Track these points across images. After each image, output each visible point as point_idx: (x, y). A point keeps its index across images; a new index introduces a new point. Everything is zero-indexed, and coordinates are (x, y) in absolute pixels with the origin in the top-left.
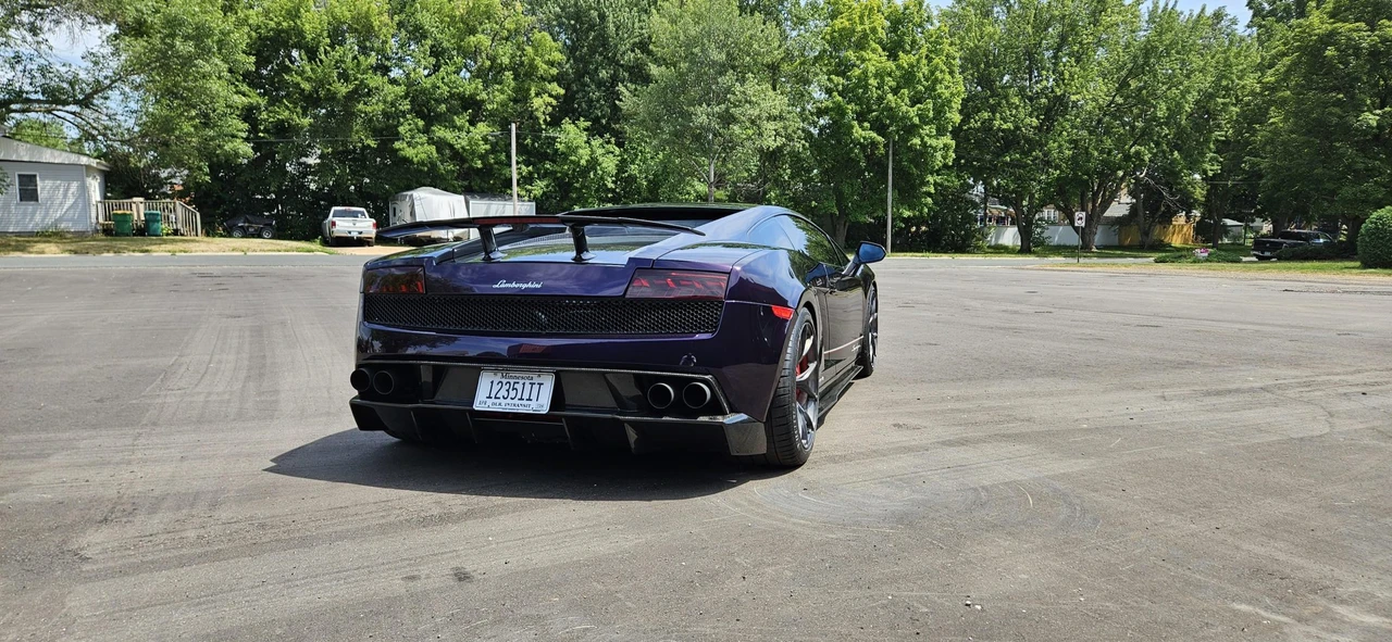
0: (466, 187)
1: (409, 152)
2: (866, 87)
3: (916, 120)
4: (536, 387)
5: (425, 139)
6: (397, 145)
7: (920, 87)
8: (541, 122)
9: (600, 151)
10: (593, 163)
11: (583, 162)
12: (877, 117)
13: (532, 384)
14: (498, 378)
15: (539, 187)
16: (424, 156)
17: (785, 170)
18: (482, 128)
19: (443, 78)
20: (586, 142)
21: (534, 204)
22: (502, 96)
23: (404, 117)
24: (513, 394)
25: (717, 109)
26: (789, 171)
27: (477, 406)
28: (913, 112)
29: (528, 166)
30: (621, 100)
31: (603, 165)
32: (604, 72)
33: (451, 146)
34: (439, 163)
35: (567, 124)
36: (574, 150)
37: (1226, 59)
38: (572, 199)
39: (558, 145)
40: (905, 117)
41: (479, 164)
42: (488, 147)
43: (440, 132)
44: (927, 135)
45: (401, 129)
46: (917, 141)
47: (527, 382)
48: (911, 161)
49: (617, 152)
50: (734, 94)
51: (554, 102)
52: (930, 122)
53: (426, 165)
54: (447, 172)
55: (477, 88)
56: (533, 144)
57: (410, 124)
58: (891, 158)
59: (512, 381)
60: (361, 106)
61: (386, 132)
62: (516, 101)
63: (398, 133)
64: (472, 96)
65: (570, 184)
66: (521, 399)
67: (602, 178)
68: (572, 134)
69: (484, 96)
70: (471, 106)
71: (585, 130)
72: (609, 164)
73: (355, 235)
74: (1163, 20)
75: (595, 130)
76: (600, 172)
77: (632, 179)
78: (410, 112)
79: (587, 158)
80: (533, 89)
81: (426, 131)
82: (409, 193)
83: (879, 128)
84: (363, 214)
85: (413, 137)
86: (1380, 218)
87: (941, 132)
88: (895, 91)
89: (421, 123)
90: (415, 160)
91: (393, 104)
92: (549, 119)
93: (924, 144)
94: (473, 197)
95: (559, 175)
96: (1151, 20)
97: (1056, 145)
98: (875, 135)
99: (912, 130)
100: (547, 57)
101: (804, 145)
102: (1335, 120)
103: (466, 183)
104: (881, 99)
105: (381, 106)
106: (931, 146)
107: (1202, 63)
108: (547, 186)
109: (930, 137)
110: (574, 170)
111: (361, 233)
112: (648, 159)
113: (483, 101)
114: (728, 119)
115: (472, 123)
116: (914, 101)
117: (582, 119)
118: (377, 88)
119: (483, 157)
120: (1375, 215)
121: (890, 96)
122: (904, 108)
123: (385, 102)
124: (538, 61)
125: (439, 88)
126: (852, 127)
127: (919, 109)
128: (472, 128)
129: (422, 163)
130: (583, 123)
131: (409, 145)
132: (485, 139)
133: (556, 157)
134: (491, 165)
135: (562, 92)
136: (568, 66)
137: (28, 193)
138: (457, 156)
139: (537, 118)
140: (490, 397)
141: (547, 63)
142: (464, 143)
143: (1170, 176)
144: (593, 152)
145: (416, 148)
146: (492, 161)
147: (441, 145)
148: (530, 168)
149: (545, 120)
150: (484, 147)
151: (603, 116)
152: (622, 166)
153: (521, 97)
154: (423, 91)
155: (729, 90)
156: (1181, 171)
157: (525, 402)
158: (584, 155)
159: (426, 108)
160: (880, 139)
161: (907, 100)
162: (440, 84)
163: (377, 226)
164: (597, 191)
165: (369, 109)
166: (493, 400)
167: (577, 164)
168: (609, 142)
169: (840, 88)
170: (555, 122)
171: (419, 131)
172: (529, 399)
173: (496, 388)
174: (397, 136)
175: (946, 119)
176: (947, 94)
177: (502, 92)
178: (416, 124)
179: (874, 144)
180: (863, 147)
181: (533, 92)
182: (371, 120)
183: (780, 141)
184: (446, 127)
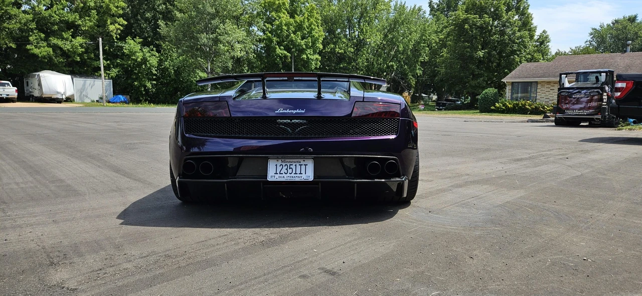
0: (70, 71)
1: (36, 51)
2: (282, 30)
3: (304, 47)
4: (303, 167)
5: (45, 44)
6: (28, 47)
7: (305, 32)
8: (115, 38)
9: (148, 54)
10: (145, 61)
11: (139, 60)
12: (287, 44)
13: (301, 165)
14: (279, 163)
15: (114, 72)
16: (45, 53)
17: (245, 67)
18: (79, 40)
19: (55, 12)
20: (140, 49)
21: (111, 81)
22: (90, 23)
23: (32, 32)
24: (290, 171)
25: (211, 36)
26: (247, 68)
27: (269, 179)
28: (303, 42)
29: (107, 61)
30: (160, 29)
31: (150, 62)
32: (149, 14)
33: (61, 49)
34: (54, 58)
35: (129, 40)
36: (134, 53)
37: (425, 28)
38: (133, 79)
39: (125, 51)
40: (300, 45)
41: (78, 59)
42: (83, 50)
43: (54, 41)
44: (309, 54)
45: (31, 38)
46: (305, 56)
47: (298, 164)
48: (302, 65)
49: (157, 55)
50: (220, 29)
51: (122, 28)
52: (310, 48)
53: (46, 58)
54: (59, 62)
55: (75, 18)
56: (109, 49)
57: (36, 36)
58: (293, 64)
59: (288, 164)
60: (5, 25)
61: (22, 39)
62: (98, 26)
63: (29, 40)
64: (73, 22)
65: (132, 71)
66: (296, 173)
67: (149, 68)
68: (132, 45)
69: (80, 22)
70: (72, 27)
71: (139, 43)
72: (154, 61)
73: (4, 96)
74: (401, 9)
75: (145, 44)
76: (149, 65)
77: (166, 69)
78: (36, 29)
79: (141, 57)
80: (109, 20)
81: (46, 39)
82: (37, 73)
83: (288, 49)
84: (8, 84)
85: (38, 43)
86: (486, 93)
87: (315, 52)
88: (294, 33)
89: (43, 35)
90: (40, 55)
91: (25, 24)
92: (118, 37)
93: (308, 58)
94: (75, 77)
95: (126, 66)
96: (395, 10)
97: (361, 60)
98: (286, 52)
99: (302, 51)
100: (116, 4)
101: (254, 56)
102: (468, 54)
103: (71, 69)
104: (288, 36)
105: (19, 25)
106: (311, 59)
107: (415, 29)
108: (118, 72)
109: (311, 55)
110: (134, 64)
111: (8, 95)
112: (175, 58)
113: (79, 25)
114: (216, 41)
115: (74, 36)
116: (303, 38)
117: (138, 37)
118: (15, 15)
119: (80, 55)
120: (484, 92)
121: (292, 35)
122: (299, 41)
123: (20, 23)
124: (111, 6)
125: (53, 17)
126: (276, 48)
127: (305, 42)
128: (73, 40)
129: (44, 57)
130: (138, 40)
131: (36, 47)
132: (81, 45)
133: (123, 56)
134: (85, 59)
135: (126, 23)
136: (128, 10)
138: (64, 54)
139: (112, 36)
140: (276, 173)
141: (117, 7)
142: (69, 47)
143: (404, 76)
144: (144, 55)
145: (42, 50)
146: (86, 57)
147: (55, 48)
148: (108, 62)
149: (116, 37)
150: (81, 50)
151: (149, 37)
152: (160, 62)
153: (101, 24)
154: (44, 18)
155: (217, 27)
156: (408, 73)
157: (298, 175)
158: (140, 56)
159: (45, 27)
160: (288, 54)
161: (300, 37)
162: (54, 15)
163: (17, 91)
164: (147, 74)
165: (11, 26)
166: (279, 175)
167: (136, 60)
168: (152, 50)
169: (270, 29)
170: (122, 38)
171: (42, 40)
172: (301, 173)
173: (279, 168)
174: (29, 42)
175: (317, 46)
176: (317, 35)
177: (90, 21)
178: (40, 36)
179: (286, 57)
180: (281, 58)
181: (109, 22)
182: (11, 33)
183: (243, 53)
184: (58, 38)
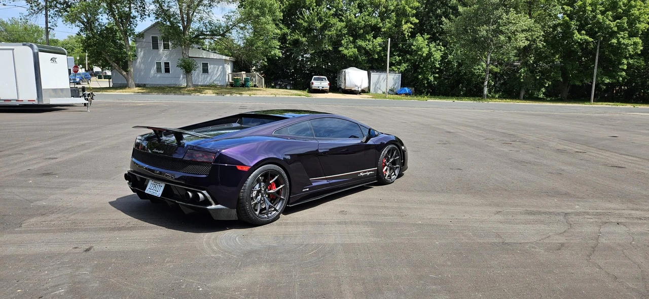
0: (370, 67)
1: (345, 52)
2: (585, 12)
3: (615, 29)
5: (353, 46)
6: (341, 49)
7: (620, 10)
8: (406, 36)
9: (433, 49)
10: (430, 55)
11: (424, 55)
12: (591, 28)
15: (404, 67)
16: (352, 53)
17: (531, 57)
18: (379, 40)
19: (362, 18)
20: (426, 45)
21: (401, 74)
22: (389, 25)
23: (345, 36)
25: (492, 27)
26: (533, 58)
28: (613, 24)
29: (399, 57)
30: (443, 25)
31: (435, 56)
32: (439, 10)
33: (365, 49)
34: (359, 56)
35: (419, 38)
36: (421, 49)
38: (419, 72)
39: (413, 47)
40: (609, 27)
41: (376, 56)
42: (381, 48)
43: (360, 43)
44: (622, 37)
45: (343, 42)
46: (614, 41)
48: (611, 52)
49: (442, 50)
50: (502, 19)
51: (413, 27)
52: (624, 30)
53: (353, 57)
54: (362, 60)
55: (377, 21)
56: (402, 47)
57: (347, 39)
58: (598, 50)
60: (326, 32)
61: (337, 43)
62: (396, 26)
63: (341, 43)
64: (375, 26)
65: (419, 65)
67: (434, 63)
68: (421, 41)
69: (381, 25)
70: (376, 30)
71: (427, 39)
72: (438, 55)
73: (321, 88)
75: (433, 39)
76: (433, 60)
77: (449, 62)
78: (347, 34)
79: (427, 52)
80: (403, 20)
81: (354, 42)
82: (344, 70)
83: (591, 33)
84: (325, 79)
85: (348, 45)
87: (631, 35)
88: (603, 13)
89: (351, 39)
90: (348, 55)
91: (340, 31)
92: (410, 34)
93: (619, 43)
94: (373, 72)
95: (413, 61)
98: (588, 38)
99: (613, 34)
100: (411, 5)
101: (543, 44)
103: (370, 65)
104: (595, 17)
105: (335, 32)
106: (624, 44)
108: (407, 66)
109: (624, 38)
110: (420, 59)
111: (323, 87)
112: (458, 52)
113: (380, 28)
114: (497, 32)
115: (375, 37)
116: (615, 18)
117: (426, 34)
118: (334, 24)
119: (379, 53)
121: (599, 16)
122: (608, 22)
123: (337, 30)
124: (407, 7)
125: (360, 22)
126: (574, 34)
127: (618, 23)
128: (374, 40)
129: (351, 56)
130: (426, 36)
131: (346, 48)
132: (380, 45)
133: (411, 53)
134: (382, 57)
135: (417, 21)
136: (421, 9)
137: (205, 71)
138: (367, 53)
139: (405, 34)
141: (411, 8)
142: (370, 47)
144: (430, 49)
145: (349, 51)
146: (383, 55)
147: (360, 48)
148: (400, 58)
149: (408, 35)
150: (379, 49)
151: (437, 32)
152: (444, 57)
153: (398, 25)
154: (354, 24)
155: (499, 17)
158: (425, 51)
159: (354, 32)
160: (591, 40)
161: (610, 18)
162: (361, 21)
163: (330, 84)
164: (431, 68)
165: (330, 33)
167: (421, 56)
168: (439, 45)
169: (569, 12)
170: (413, 35)
171: (351, 42)
174: (341, 45)
175: (636, 27)
176: (637, 13)
177: (390, 23)
178: (349, 39)
179: (587, 43)
180: (580, 44)
181: (403, 23)
182: (331, 38)
183: (528, 43)
184: (362, 40)
